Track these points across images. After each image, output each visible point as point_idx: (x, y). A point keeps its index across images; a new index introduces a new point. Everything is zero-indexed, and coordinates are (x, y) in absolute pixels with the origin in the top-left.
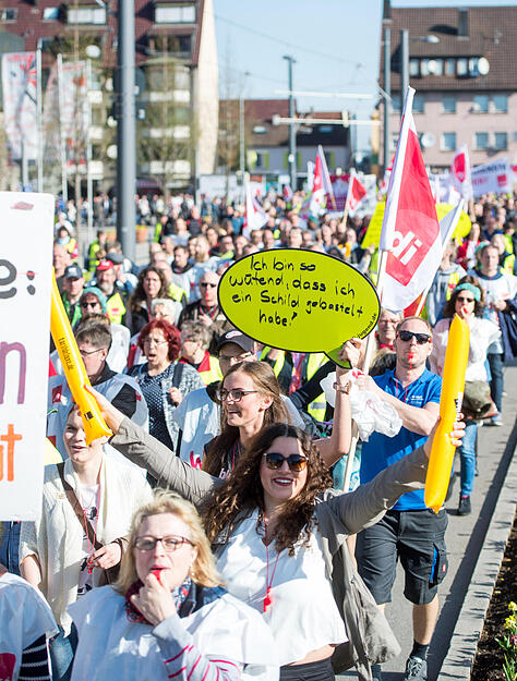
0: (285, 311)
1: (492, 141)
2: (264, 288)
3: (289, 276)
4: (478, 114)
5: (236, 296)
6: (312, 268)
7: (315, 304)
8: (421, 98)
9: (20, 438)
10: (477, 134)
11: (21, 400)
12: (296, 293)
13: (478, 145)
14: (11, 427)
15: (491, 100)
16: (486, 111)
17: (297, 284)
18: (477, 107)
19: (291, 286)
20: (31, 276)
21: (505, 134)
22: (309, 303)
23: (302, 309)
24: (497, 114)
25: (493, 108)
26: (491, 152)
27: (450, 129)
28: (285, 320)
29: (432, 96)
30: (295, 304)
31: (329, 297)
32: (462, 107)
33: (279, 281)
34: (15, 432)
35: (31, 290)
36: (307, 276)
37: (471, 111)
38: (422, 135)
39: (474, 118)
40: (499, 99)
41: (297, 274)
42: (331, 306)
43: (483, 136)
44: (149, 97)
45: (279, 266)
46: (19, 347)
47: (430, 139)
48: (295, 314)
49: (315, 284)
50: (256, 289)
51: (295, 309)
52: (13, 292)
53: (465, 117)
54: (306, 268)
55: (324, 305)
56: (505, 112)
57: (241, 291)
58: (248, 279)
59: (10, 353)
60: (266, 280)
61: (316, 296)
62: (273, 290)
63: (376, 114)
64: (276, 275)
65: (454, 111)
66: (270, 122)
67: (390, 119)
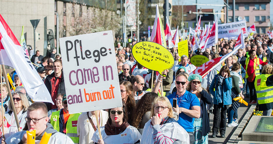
0: (150, 58)
1: (261, 19)
2: (145, 51)
3: (152, 49)
4: (256, 10)
5: (137, 51)
6: (158, 49)
7: (158, 58)
8: (238, 5)
9: (114, 88)
10: (256, 17)
11: (113, 79)
12: (153, 54)
13: (256, 20)
14: (111, 85)
15: (260, 6)
16: (259, 9)
17: (154, 52)
18: (256, 8)
19: (152, 52)
20: (110, 50)
21: (265, 16)
22: (156, 58)
23: (154, 59)
24: (262, 10)
25: (261, 8)
26: (260, 22)
27: (247, 15)
28: (149, 61)
29: (241, 4)
30: (152, 57)
31: (162, 57)
32: (251, 8)
33: (149, 50)
34: (113, 86)
35: (111, 53)
36: (157, 50)
37: (254, 9)
38: (238, 17)
39: (254, 12)
40: (263, 5)
41: (154, 49)
42: (162, 60)
43: (257, 17)
44: (151, 5)
45: (150, 46)
46: (110, 67)
47: (241, 18)
48: (152, 60)
49: (159, 53)
50: (143, 51)
51: (153, 58)
52: (106, 54)
53: (252, 11)
54: (157, 48)
55: (160, 59)
56: (265, 9)
57: (139, 50)
58: (141, 48)
59: (108, 68)
60: (146, 49)
61: (158, 56)
62: (147, 52)
63: (223, 10)
64: (149, 48)
65: (248, 9)
66: (188, 13)
67: (228, 12)
